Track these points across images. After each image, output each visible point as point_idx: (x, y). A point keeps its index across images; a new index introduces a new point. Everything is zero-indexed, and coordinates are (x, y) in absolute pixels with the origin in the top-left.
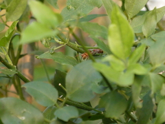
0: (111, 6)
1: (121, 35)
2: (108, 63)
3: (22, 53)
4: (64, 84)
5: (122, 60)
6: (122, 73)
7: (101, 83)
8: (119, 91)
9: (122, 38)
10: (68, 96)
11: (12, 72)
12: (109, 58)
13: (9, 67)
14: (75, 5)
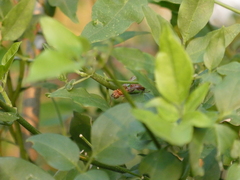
0: (158, 24)
1: (174, 68)
2: (154, 110)
5: (175, 105)
6: (175, 124)
9: (175, 73)
10: (95, 156)
11: (11, 117)
12: (156, 102)
13: (6, 109)
14: (104, 19)
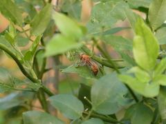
0: (134, 18)
1: (146, 47)
2: (133, 75)
3: (46, 68)
4: (89, 97)
5: (147, 72)
6: (148, 84)
7: (126, 96)
8: (145, 103)
9: (147, 50)
10: (94, 108)
11: (37, 86)
12: (134, 69)
13: (34, 81)
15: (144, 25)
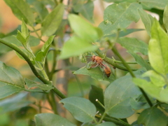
0: (149, 21)
1: (162, 50)
2: (148, 79)
3: (57, 68)
5: (162, 75)
6: (163, 88)
8: (158, 107)
10: (106, 112)
11: (48, 88)
12: (149, 73)
13: (45, 82)
14: (112, 20)
15: (159, 28)
